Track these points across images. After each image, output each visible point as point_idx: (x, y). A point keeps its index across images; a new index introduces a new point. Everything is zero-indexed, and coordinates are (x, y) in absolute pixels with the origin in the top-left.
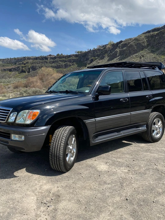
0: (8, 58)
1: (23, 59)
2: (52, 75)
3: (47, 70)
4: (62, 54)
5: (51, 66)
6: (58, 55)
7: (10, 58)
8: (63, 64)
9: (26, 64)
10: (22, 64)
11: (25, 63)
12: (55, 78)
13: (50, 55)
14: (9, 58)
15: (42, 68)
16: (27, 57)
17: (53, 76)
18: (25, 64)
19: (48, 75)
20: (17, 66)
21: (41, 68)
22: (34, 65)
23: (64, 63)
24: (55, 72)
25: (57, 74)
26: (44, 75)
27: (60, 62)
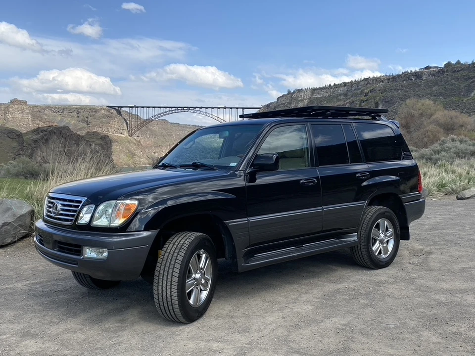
0: (330, 85)
1: (362, 83)
2: (431, 115)
3: (420, 104)
4: (458, 62)
5: (431, 94)
6: (448, 65)
7: (335, 84)
8: (462, 86)
9: (370, 94)
10: (361, 94)
11: (366, 91)
12: (440, 121)
13: (428, 68)
14: (332, 85)
15: (408, 101)
16: (371, 77)
17: (434, 117)
18: (366, 95)
19: (421, 115)
20: (348, 101)
21: (406, 99)
22: (389, 94)
23: (466, 84)
24: (440, 107)
25: (446, 112)
26: (412, 116)
27: (453, 81)
